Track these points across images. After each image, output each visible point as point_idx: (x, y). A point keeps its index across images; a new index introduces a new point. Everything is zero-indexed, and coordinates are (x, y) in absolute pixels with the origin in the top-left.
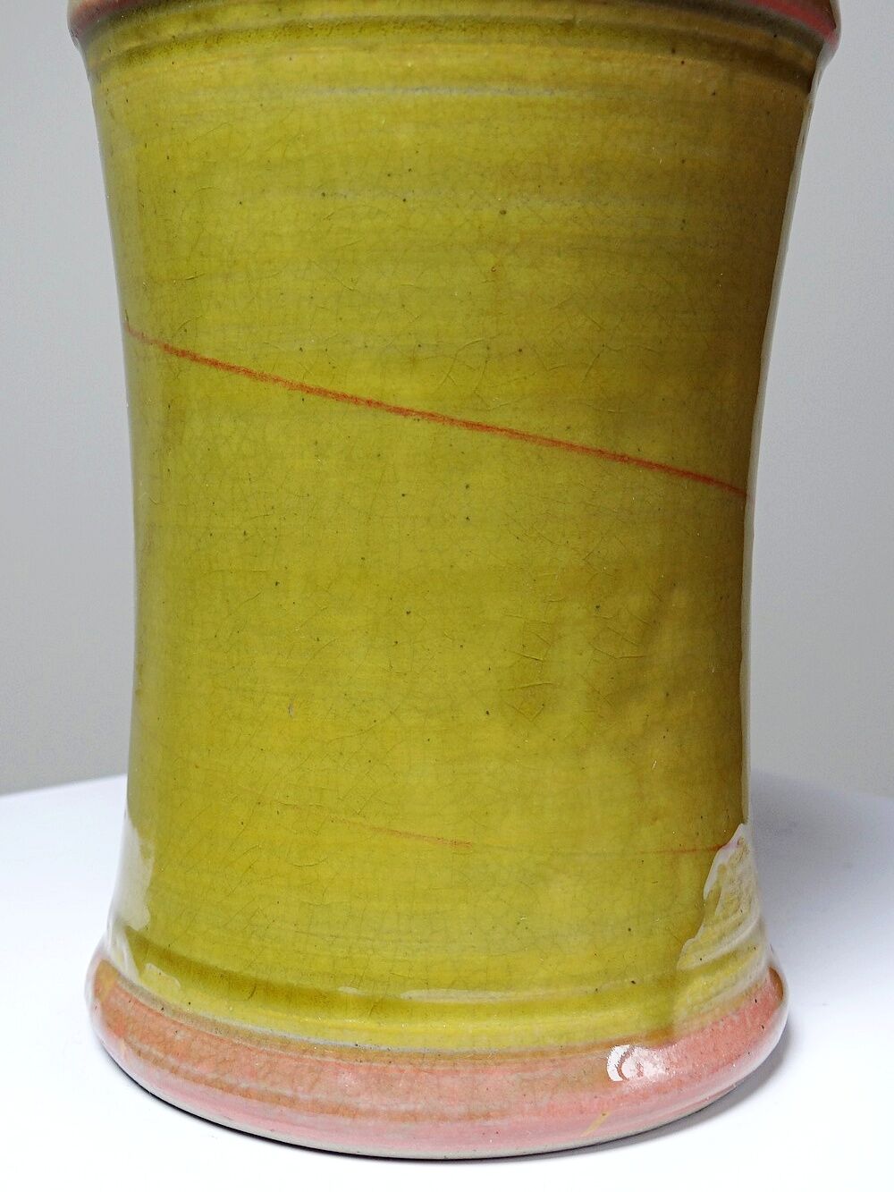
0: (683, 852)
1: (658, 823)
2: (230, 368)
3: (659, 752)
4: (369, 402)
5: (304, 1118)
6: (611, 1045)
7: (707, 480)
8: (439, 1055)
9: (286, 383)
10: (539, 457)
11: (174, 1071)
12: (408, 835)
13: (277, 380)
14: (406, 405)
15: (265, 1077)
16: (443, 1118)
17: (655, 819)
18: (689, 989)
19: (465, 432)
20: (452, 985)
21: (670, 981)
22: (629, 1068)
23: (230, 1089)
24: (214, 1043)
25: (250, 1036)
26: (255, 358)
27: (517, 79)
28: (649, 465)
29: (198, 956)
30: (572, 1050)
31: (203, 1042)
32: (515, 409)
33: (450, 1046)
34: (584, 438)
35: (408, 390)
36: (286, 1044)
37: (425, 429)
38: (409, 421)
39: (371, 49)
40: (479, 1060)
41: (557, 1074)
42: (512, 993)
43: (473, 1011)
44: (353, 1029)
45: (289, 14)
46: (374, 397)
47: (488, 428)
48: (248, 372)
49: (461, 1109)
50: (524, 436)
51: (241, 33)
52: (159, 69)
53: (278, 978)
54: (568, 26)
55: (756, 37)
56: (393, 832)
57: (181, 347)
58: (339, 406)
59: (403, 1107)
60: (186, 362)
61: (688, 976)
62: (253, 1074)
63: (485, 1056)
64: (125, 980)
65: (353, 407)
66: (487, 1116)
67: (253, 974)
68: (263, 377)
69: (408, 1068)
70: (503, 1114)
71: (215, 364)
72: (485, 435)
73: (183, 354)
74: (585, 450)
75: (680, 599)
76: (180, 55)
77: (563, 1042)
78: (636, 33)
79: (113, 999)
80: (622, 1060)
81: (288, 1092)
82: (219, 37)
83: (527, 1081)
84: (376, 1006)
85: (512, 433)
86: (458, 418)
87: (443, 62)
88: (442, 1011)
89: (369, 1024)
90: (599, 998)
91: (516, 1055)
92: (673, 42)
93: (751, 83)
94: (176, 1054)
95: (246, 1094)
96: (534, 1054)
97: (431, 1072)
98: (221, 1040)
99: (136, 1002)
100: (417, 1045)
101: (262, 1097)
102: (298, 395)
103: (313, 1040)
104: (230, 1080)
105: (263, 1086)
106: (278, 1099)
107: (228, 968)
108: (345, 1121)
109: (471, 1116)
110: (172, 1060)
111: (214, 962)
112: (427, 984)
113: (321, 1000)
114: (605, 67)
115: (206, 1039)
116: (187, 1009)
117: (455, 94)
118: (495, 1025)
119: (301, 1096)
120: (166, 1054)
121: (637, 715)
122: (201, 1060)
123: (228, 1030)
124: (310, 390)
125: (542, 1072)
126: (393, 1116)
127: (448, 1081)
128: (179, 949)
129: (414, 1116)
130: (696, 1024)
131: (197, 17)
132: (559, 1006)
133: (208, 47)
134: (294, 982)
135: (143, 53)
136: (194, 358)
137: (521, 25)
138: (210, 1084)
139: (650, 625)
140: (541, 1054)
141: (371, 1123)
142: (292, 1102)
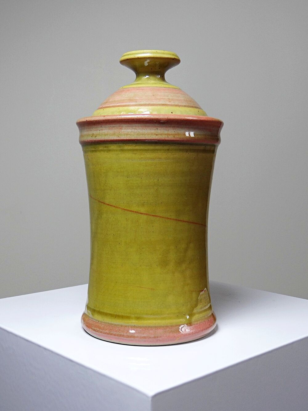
0: (194, 291)
1: (188, 286)
2: (111, 205)
3: (188, 273)
4: (136, 212)
5: (125, 338)
6: (180, 326)
7: (196, 223)
8: (149, 327)
9: (121, 208)
10: (165, 221)
11: (101, 332)
12: (143, 287)
13: (119, 208)
14: (142, 212)
15: (118, 332)
16: (150, 338)
17: (188, 285)
18: (195, 317)
19: (152, 217)
20: (151, 315)
21: (191, 315)
22: (183, 330)
23: (112, 334)
24: (109, 326)
25: (115, 325)
26: (116, 204)
27: (160, 158)
28: (185, 222)
29: (105, 311)
30: (173, 326)
31: (107, 327)
32: (161, 213)
33: (151, 325)
34: (173, 217)
35: (142, 210)
36: (122, 326)
37: (145, 217)
38: (142, 215)
39: (135, 154)
40: (157, 328)
41: (170, 330)
42: (162, 316)
43: (155, 319)
44: (134, 322)
45: (121, 148)
46: (137, 211)
47: (156, 216)
48: (114, 206)
49: (153, 336)
50: (163, 217)
51: (113, 150)
52: (98, 154)
53: (120, 314)
54: (168, 150)
55: (202, 148)
56: (141, 287)
57: (102, 201)
58: (130, 213)
59: (143, 336)
60: (103, 204)
61: (194, 314)
62: (116, 331)
63: (157, 327)
64: (90, 318)
65: (133, 213)
66: (158, 337)
67: (115, 314)
68: (117, 207)
69: (144, 329)
70: (160, 337)
71: (108, 205)
72: (156, 217)
73: (102, 202)
74: (173, 219)
75: (192, 245)
76: (102, 153)
77: (171, 325)
78: (180, 150)
79: (88, 321)
80: (182, 328)
81: (123, 334)
82: (110, 150)
83: (165, 331)
84: (138, 318)
85: (160, 217)
86: (151, 214)
87: (148, 156)
88: (149, 319)
89: (137, 321)
90: (178, 317)
91: (163, 327)
92: (187, 151)
93: (201, 155)
94: (101, 329)
95: (115, 335)
96: (166, 327)
97: (148, 330)
98: (110, 326)
99: (93, 321)
100: (145, 325)
101: (118, 335)
102: (123, 210)
103: (127, 325)
104: (112, 332)
105: (118, 333)
106: (121, 335)
107: (111, 313)
108: (133, 339)
109: (155, 337)
110: (101, 330)
111: (108, 312)
112: (147, 314)
113: (128, 318)
114: (175, 156)
115: (107, 326)
116: (103, 321)
117: (150, 161)
118: (159, 321)
119: (125, 334)
120: (100, 329)
121: (184, 266)
122: (106, 329)
123: (111, 324)
124: (125, 210)
125: (167, 330)
126: (141, 338)
127: (151, 331)
128: (102, 310)
129: (145, 337)
130: (196, 323)
131: (106, 147)
132: (170, 318)
133: (107, 152)
134: (123, 315)
135: (96, 151)
136: (104, 203)
137: (160, 150)
138: (108, 334)
139: (186, 250)
140: (167, 327)
141: (137, 339)
142: (123, 336)
